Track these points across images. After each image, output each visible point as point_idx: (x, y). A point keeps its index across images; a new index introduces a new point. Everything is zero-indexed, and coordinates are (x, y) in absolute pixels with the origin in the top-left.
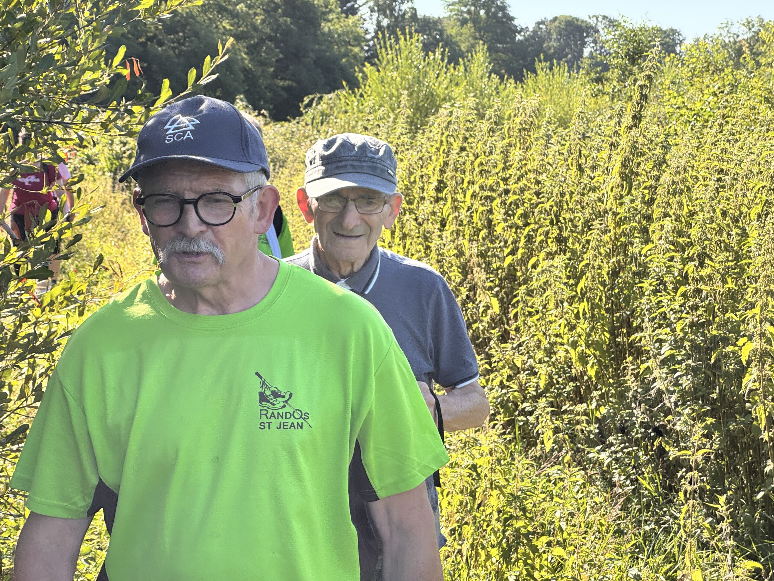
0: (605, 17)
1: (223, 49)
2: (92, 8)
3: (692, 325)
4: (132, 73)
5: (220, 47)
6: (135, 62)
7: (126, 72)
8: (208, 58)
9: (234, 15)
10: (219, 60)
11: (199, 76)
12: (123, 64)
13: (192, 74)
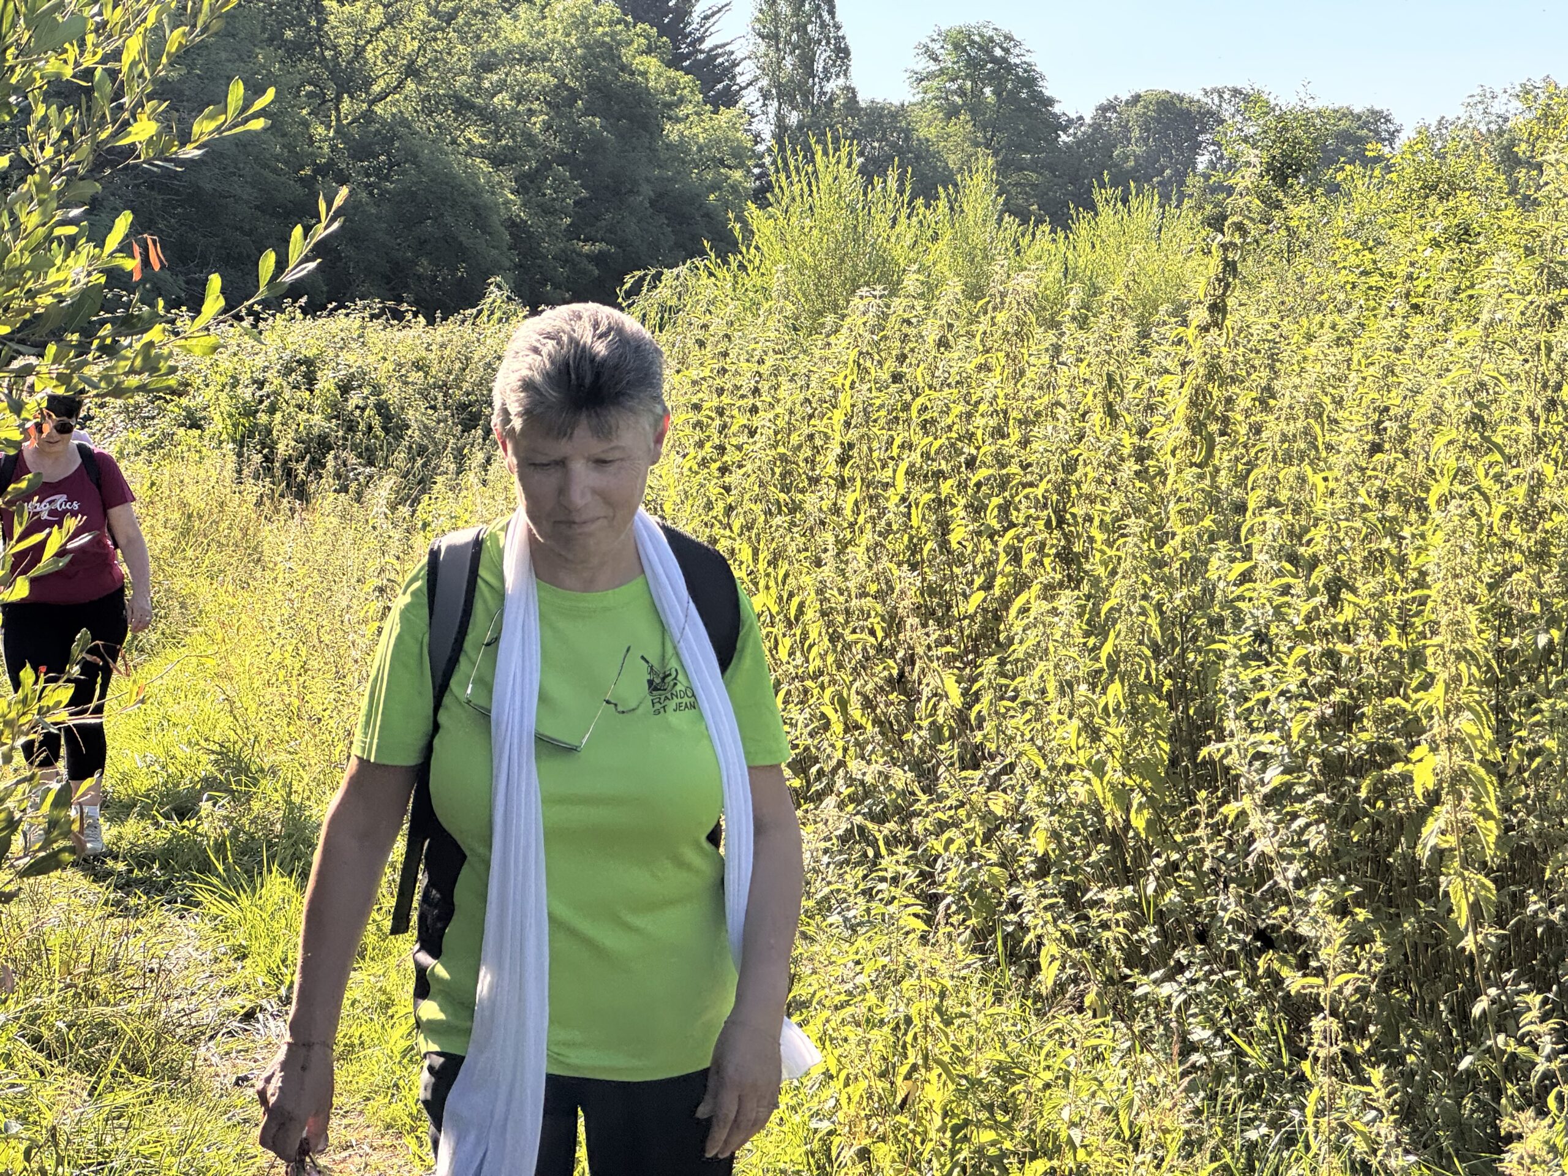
0: (1236, 92)
1: (328, 209)
2: (61, 139)
3: (1322, 723)
4: (146, 262)
5: (322, 206)
6: (150, 242)
7: (131, 264)
8: (298, 231)
9: (487, 116)
10: (321, 232)
11: (281, 265)
12: (125, 248)
13: (268, 262)
